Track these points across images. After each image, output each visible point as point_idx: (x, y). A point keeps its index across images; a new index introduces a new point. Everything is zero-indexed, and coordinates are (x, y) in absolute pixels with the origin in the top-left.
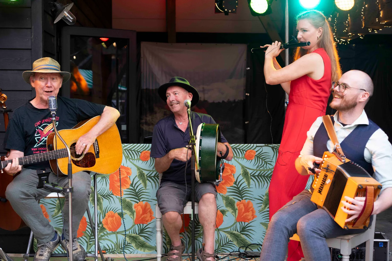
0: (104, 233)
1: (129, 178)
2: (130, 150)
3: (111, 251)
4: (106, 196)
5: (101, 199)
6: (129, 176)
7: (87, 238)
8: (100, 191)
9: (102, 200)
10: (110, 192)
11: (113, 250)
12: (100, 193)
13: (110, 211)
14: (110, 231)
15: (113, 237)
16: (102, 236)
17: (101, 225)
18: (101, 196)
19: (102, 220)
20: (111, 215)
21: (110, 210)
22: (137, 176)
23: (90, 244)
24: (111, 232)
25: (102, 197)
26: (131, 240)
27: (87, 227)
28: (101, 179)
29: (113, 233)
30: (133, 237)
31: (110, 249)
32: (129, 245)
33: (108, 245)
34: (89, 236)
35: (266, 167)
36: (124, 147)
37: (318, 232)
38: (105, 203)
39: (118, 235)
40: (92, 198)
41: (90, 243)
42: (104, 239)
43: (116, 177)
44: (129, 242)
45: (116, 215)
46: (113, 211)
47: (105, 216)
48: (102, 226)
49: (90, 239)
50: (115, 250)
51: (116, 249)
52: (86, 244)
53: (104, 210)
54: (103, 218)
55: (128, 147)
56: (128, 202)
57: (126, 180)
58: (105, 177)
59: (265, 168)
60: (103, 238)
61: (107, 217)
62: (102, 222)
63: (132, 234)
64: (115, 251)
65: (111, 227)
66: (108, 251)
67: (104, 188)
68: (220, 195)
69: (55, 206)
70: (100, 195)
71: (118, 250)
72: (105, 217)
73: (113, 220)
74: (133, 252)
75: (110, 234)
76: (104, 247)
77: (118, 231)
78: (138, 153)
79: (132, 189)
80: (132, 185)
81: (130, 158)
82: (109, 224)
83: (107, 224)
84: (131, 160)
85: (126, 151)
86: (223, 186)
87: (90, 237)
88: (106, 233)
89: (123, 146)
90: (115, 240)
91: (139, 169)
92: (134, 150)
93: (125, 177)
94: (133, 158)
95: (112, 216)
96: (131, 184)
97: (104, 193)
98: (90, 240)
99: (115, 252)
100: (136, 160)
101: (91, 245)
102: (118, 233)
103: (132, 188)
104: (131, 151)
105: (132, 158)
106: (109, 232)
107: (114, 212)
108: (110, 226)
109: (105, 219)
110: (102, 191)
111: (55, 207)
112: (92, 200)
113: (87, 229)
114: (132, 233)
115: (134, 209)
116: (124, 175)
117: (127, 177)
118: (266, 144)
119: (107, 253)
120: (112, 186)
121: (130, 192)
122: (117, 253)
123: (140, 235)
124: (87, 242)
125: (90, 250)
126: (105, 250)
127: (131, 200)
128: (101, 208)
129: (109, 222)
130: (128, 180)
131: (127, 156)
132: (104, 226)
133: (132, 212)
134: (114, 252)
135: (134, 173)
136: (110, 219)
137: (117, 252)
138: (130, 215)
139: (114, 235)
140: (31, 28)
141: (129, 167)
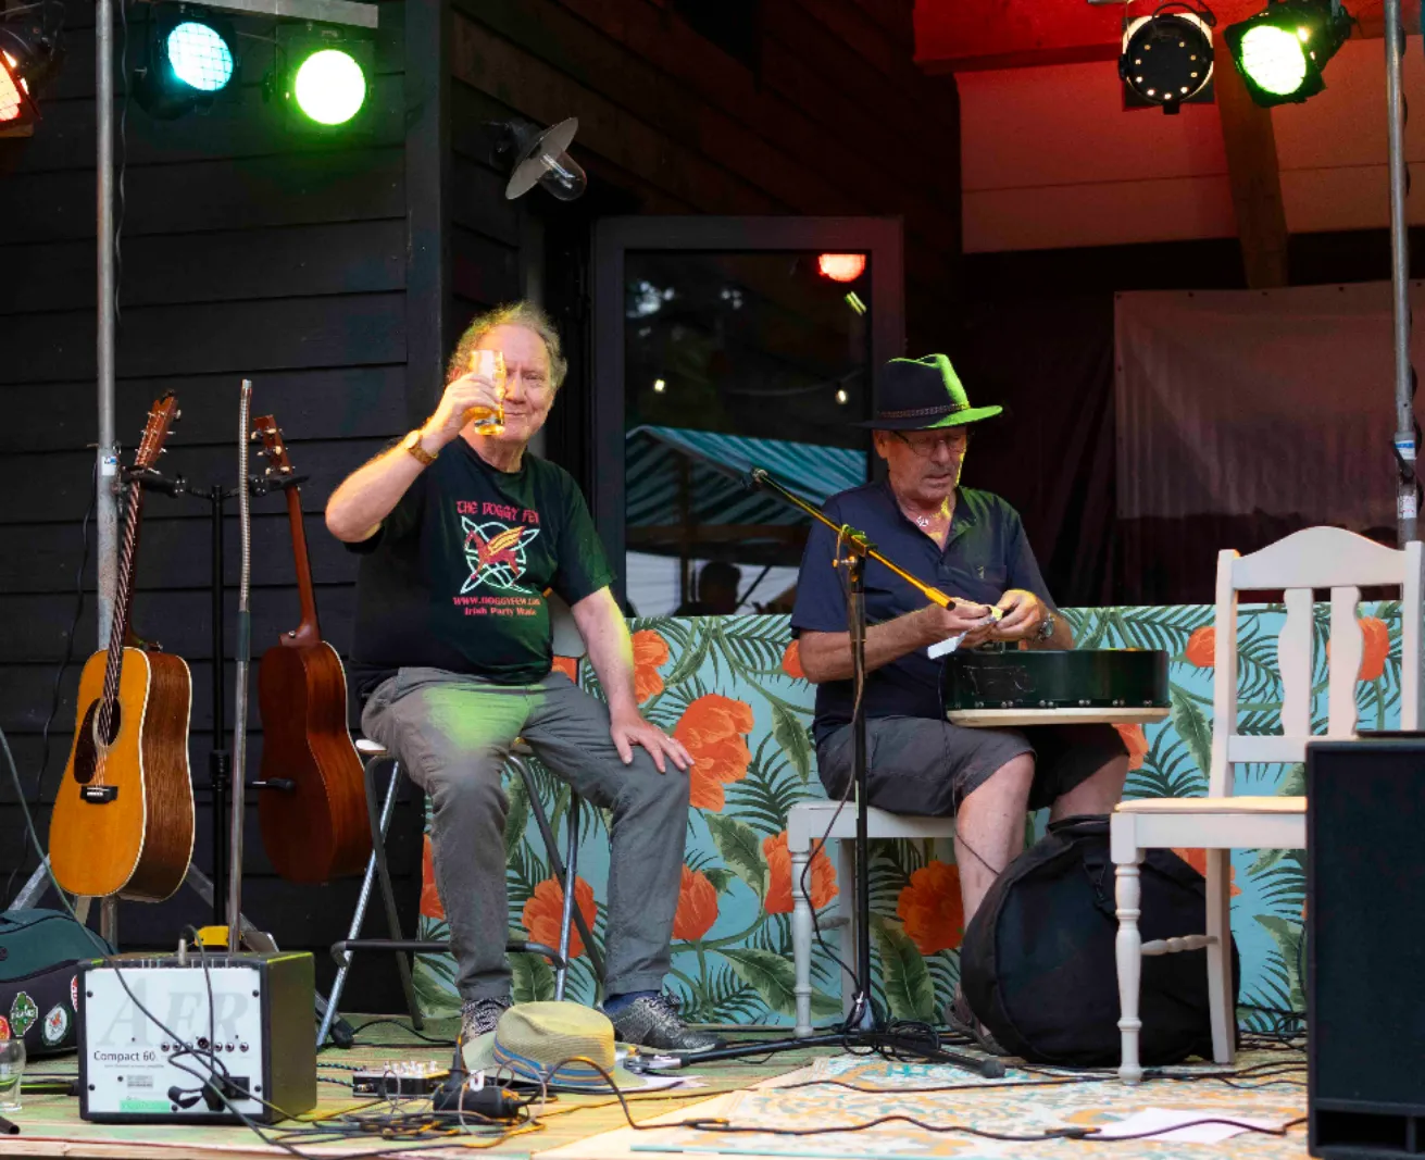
1: (744, 743)
2: (747, 636)
6: (742, 735)
11: (690, 1011)
15: (688, 961)
22: (772, 733)
24: (682, 942)
26: (752, 973)
27: (596, 922)
29: (687, 943)
30: (760, 961)
31: (687, 1004)
32: (746, 991)
35: (1275, 692)
36: (724, 627)
39: (705, 951)
43: (695, 736)
44: (746, 980)
45: (700, 879)
50: (697, 1009)
51: (702, 1007)
52: (592, 984)
55: (739, 625)
56: (742, 830)
57: (730, 749)
59: (1271, 697)
63: (756, 950)
64: (698, 1012)
65: (682, 923)
71: (707, 1011)
73: (689, 898)
74: (762, 1020)
75: (679, 949)
77: (705, 937)
78: (777, 650)
79: (754, 784)
80: (754, 767)
81: (746, 669)
84: (750, 675)
85: (734, 639)
89: (723, 622)
90: (693, 972)
91: (779, 706)
92: (760, 637)
93: (730, 739)
94: (759, 667)
96: (751, 764)
99: (695, 1016)
100: (767, 672)
102: (706, 945)
103: (755, 778)
104: (751, 640)
105: (755, 667)
107: (690, 866)
113: (596, 928)
114: (756, 946)
115: (763, 858)
116: (727, 729)
117: (737, 738)
118: (1274, 605)
121: (752, 792)
122: (703, 1020)
123: (786, 957)
127: (752, 825)
130: (740, 748)
131: (735, 661)
133: (757, 870)
134: (693, 1019)
135: (764, 721)
137: (707, 1016)
138: (750, 880)
139: (693, 953)
141: (746, 700)
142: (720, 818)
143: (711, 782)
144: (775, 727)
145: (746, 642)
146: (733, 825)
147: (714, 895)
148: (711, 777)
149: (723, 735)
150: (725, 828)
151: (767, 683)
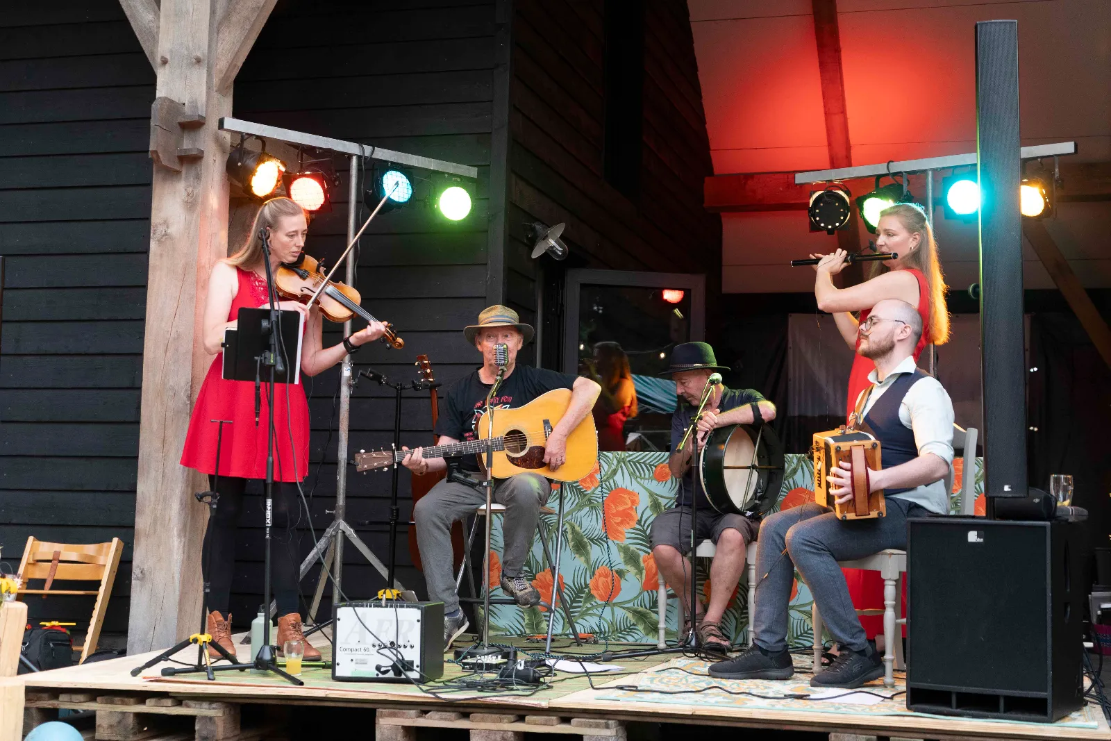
0: (591, 604)
1: (635, 510)
2: (638, 461)
3: (602, 636)
4: (596, 540)
5: (588, 544)
6: (635, 507)
8: (587, 531)
9: (589, 547)
10: (603, 533)
12: (587, 534)
13: (602, 565)
14: (601, 600)
15: (606, 612)
16: (588, 609)
17: (586, 590)
18: (588, 539)
19: (588, 581)
20: (603, 572)
21: (603, 563)
22: (648, 507)
24: (604, 603)
25: (591, 542)
26: (636, 618)
27: (565, 592)
28: (588, 511)
30: (639, 612)
31: (605, 632)
33: (599, 624)
36: (627, 457)
37: (814, 545)
38: (595, 552)
39: (615, 607)
40: (573, 543)
42: (591, 615)
43: (613, 507)
44: (633, 621)
45: (613, 573)
47: (594, 574)
48: (590, 592)
50: (610, 634)
51: (612, 633)
52: (562, 621)
53: (592, 564)
54: (591, 578)
55: (634, 456)
56: (633, 551)
57: (629, 513)
58: (595, 507)
60: (590, 612)
61: (597, 575)
62: (589, 584)
63: (637, 608)
65: (603, 594)
66: (598, 635)
67: (593, 526)
70: (587, 537)
71: (615, 635)
72: (593, 576)
73: (608, 582)
75: (601, 606)
76: (592, 628)
77: (615, 601)
78: (651, 468)
79: (639, 530)
80: (639, 522)
81: (637, 477)
82: (600, 589)
83: (597, 588)
84: (639, 480)
85: (632, 463)
88: (594, 604)
89: (627, 455)
90: (609, 617)
91: (651, 494)
92: (643, 463)
93: (628, 509)
94: (643, 475)
95: (606, 576)
96: (638, 520)
97: (593, 534)
100: (646, 479)
102: (615, 604)
103: (639, 527)
104: (640, 463)
105: (641, 475)
106: (600, 602)
107: (608, 567)
108: (602, 592)
109: (593, 579)
110: (590, 531)
112: (573, 547)
115: (642, 564)
116: (627, 504)
117: (631, 508)
120: (606, 524)
121: (637, 534)
123: (652, 611)
124: (564, 618)
125: (568, 632)
126: (594, 633)
127: (638, 549)
128: (587, 561)
129: (600, 585)
130: (633, 513)
131: (632, 473)
132: (593, 592)
133: (640, 570)
135: (644, 501)
136: (602, 579)
137: (613, 638)
138: (635, 575)
139: (609, 608)
140: (486, 264)
141: (636, 491)
142: (623, 545)
143: (619, 528)
144: (649, 504)
145: (637, 464)
146: (629, 549)
147: (619, 581)
148: (619, 526)
149: (627, 507)
150: (625, 550)
151: (646, 483)
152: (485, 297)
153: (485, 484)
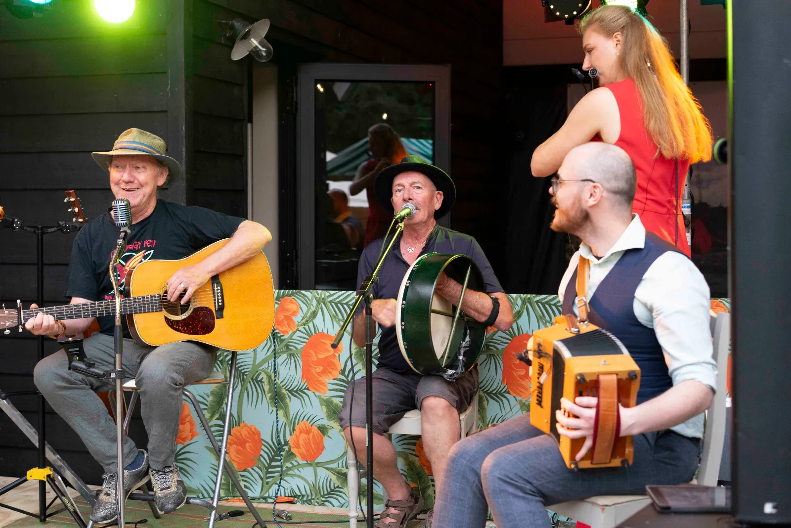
0: (291, 463)
1: (337, 358)
2: (340, 302)
3: (305, 499)
4: (296, 392)
5: (287, 396)
6: (337, 355)
7: (261, 470)
8: (286, 381)
9: (288, 400)
10: (303, 384)
11: (310, 498)
12: (285, 385)
13: (302, 420)
14: (303, 459)
15: (308, 472)
16: (289, 469)
17: (286, 448)
18: (286, 390)
19: (288, 438)
20: (304, 428)
21: (304, 418)
22: (352, 354)
23: (267, 483)
24: (306, 462)
25: (289, 394)
26: (341, 480)
27: (262, 449)
28: (286, 359)
29: (308, 463)
30: (345, 474)
31: (308, 495)
32: (337, 489)
33: (299, 486)
34: (265, 466)
36: (328, 297)
37: (519, 484)
38: (294, 405)
39: (317, 468)
40: (270, 394)
41: (267, 480)
42: (292, 475)
43: (314, 354)
44: (338, 483)
45: (315, 430)
46: (309, 421)
47: (294, 430)
48: (290, 450)
49: (267, 472)
50: (313, 497)
51: (315, 496)
52: (260, 482)
53: (292, 419)
54: (291, 434)
55: (335, 296)
56: (336, 405)
57: (331, 362)
58: (293, 355)
60: (291, 472)
61: (297, 432)
62: (288, 441)
63: (342, 469)
64: (313, 499)
65: (305, 453)
66: (300, 498)
67: (292, 376)
68: (516, 399)
69: (206, 405)
70: (285, 388)
71: (318, 499)
72: (293, 432)
73: (309, 439)
74: (346, 505)
75: (303, 466)
76: (293, 490)
77: (317, 461)
79: (343, 381)
80: (343, 372)
81: (339, 320)
82: (302, 447)
83: (298, 446)
84: (341, 323)
85: (333, 304)
86: (523, 383)
87: (267, 469)
88: (295, 464)
89: (328, 294)
90: (311, 479)
92: (346, 304)
93: (331, 356)
95: (308, 432)
96: (341, 370)
97: (291, 385)
98: (268, 475)
99: (312, 501)
101: (269, 485)
102: (318, 464)
103: (344, 378)
104: (342, 304)
106: (301, 462)
107: (310, 423)
108: (304, 450)
109: (294, 435)
110: (289, 381)
111: (206, 407)
112: (270, 399)
113: (262, 453)
114: (342, 467)
116: (328, 351)
117: (334, 356)
119: (298, 503)
120: (306, 374)
121: (340, 385)
122: (316, 504)
124: (262, 479)
125: (266, 495)
126: (295, 497)
128: (286, 415)
129: (301, 442)
130: (336, 361)
131: (333, 315)
132: (293, 450)
134: (311, 503)
136: (303, 437)
137: (317, 502)
138: (340, 431)
139: (311, 469)
140: (166, 73)
142: (325, 398)
143: (321, 379)
144: (355, 351)
145: (339, 305)
146: (332, 402)
147: (322, 439)
148: (321, 376)
149: (327, 354)
150: (328, 403)
152: (166, 111)
153: (113, 375)
